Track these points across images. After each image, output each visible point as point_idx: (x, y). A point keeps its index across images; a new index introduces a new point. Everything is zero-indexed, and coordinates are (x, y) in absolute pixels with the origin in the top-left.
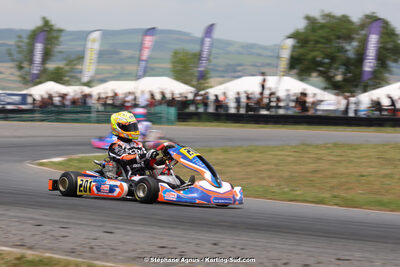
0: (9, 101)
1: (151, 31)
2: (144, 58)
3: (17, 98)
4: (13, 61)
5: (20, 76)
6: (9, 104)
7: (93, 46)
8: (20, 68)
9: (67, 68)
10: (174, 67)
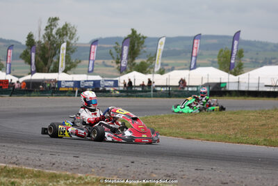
0: (106, 85)
1: (198, 37)
2: (194, 54)
3: (112, 83)
4: (113, 58)
5: (118, 68)
6: (107, 86)
7: (161, 47)
8: (117, 63)
9: (149, 62)
10: (219, 60)
